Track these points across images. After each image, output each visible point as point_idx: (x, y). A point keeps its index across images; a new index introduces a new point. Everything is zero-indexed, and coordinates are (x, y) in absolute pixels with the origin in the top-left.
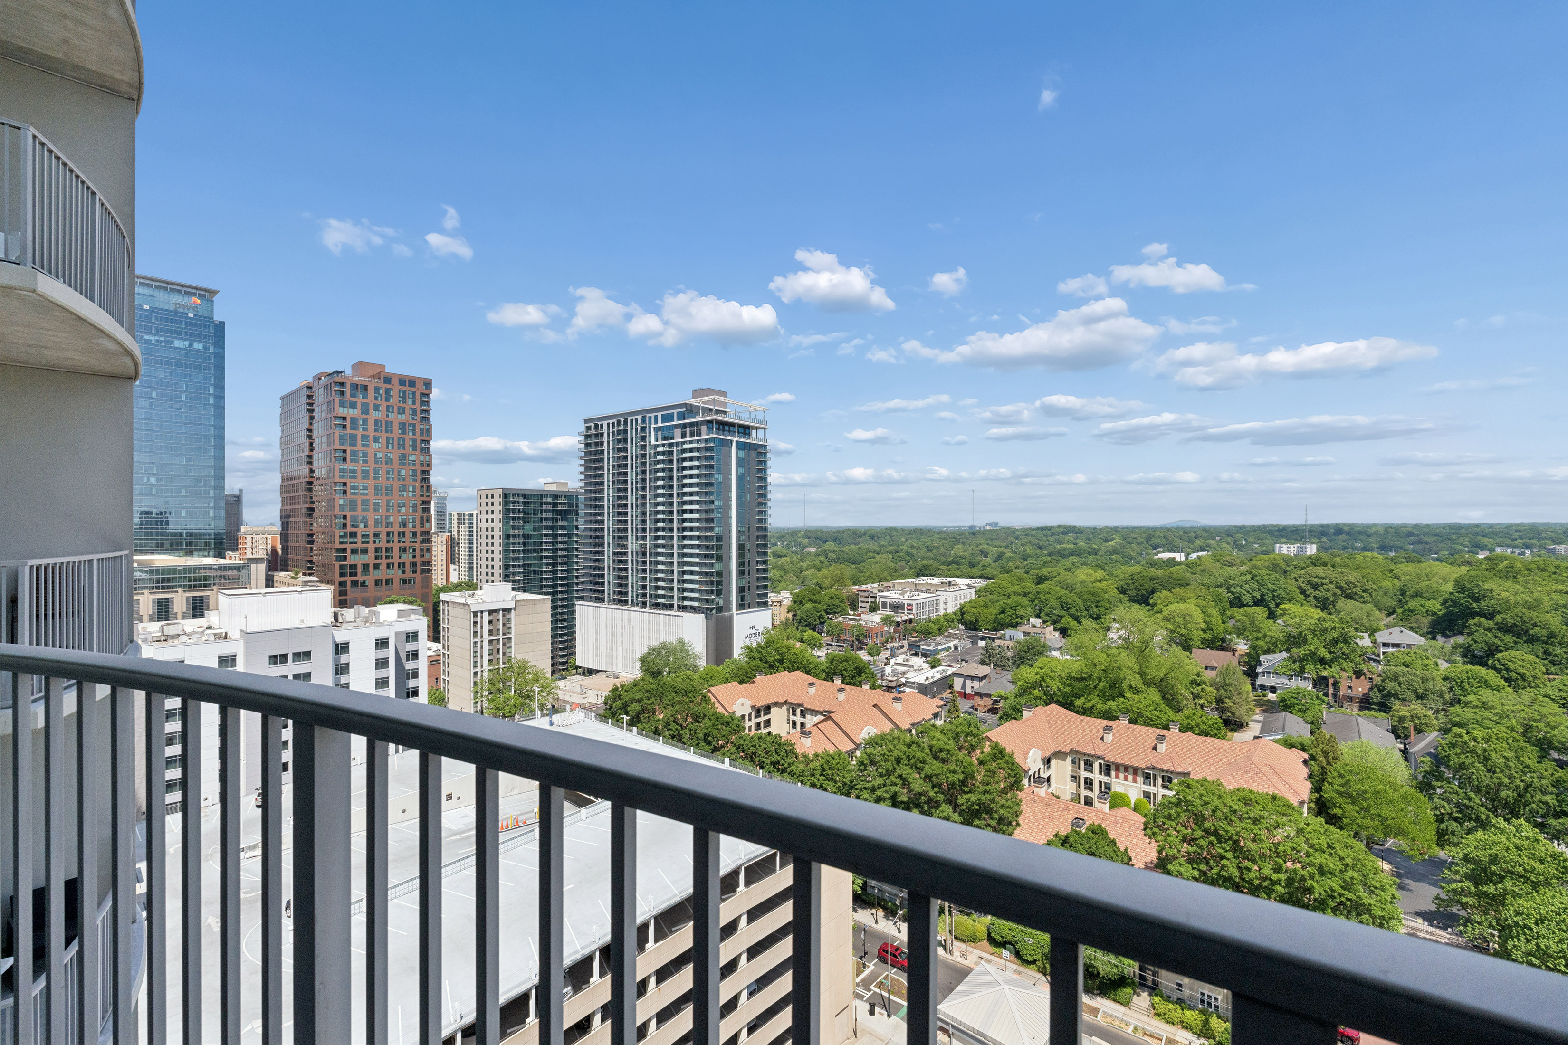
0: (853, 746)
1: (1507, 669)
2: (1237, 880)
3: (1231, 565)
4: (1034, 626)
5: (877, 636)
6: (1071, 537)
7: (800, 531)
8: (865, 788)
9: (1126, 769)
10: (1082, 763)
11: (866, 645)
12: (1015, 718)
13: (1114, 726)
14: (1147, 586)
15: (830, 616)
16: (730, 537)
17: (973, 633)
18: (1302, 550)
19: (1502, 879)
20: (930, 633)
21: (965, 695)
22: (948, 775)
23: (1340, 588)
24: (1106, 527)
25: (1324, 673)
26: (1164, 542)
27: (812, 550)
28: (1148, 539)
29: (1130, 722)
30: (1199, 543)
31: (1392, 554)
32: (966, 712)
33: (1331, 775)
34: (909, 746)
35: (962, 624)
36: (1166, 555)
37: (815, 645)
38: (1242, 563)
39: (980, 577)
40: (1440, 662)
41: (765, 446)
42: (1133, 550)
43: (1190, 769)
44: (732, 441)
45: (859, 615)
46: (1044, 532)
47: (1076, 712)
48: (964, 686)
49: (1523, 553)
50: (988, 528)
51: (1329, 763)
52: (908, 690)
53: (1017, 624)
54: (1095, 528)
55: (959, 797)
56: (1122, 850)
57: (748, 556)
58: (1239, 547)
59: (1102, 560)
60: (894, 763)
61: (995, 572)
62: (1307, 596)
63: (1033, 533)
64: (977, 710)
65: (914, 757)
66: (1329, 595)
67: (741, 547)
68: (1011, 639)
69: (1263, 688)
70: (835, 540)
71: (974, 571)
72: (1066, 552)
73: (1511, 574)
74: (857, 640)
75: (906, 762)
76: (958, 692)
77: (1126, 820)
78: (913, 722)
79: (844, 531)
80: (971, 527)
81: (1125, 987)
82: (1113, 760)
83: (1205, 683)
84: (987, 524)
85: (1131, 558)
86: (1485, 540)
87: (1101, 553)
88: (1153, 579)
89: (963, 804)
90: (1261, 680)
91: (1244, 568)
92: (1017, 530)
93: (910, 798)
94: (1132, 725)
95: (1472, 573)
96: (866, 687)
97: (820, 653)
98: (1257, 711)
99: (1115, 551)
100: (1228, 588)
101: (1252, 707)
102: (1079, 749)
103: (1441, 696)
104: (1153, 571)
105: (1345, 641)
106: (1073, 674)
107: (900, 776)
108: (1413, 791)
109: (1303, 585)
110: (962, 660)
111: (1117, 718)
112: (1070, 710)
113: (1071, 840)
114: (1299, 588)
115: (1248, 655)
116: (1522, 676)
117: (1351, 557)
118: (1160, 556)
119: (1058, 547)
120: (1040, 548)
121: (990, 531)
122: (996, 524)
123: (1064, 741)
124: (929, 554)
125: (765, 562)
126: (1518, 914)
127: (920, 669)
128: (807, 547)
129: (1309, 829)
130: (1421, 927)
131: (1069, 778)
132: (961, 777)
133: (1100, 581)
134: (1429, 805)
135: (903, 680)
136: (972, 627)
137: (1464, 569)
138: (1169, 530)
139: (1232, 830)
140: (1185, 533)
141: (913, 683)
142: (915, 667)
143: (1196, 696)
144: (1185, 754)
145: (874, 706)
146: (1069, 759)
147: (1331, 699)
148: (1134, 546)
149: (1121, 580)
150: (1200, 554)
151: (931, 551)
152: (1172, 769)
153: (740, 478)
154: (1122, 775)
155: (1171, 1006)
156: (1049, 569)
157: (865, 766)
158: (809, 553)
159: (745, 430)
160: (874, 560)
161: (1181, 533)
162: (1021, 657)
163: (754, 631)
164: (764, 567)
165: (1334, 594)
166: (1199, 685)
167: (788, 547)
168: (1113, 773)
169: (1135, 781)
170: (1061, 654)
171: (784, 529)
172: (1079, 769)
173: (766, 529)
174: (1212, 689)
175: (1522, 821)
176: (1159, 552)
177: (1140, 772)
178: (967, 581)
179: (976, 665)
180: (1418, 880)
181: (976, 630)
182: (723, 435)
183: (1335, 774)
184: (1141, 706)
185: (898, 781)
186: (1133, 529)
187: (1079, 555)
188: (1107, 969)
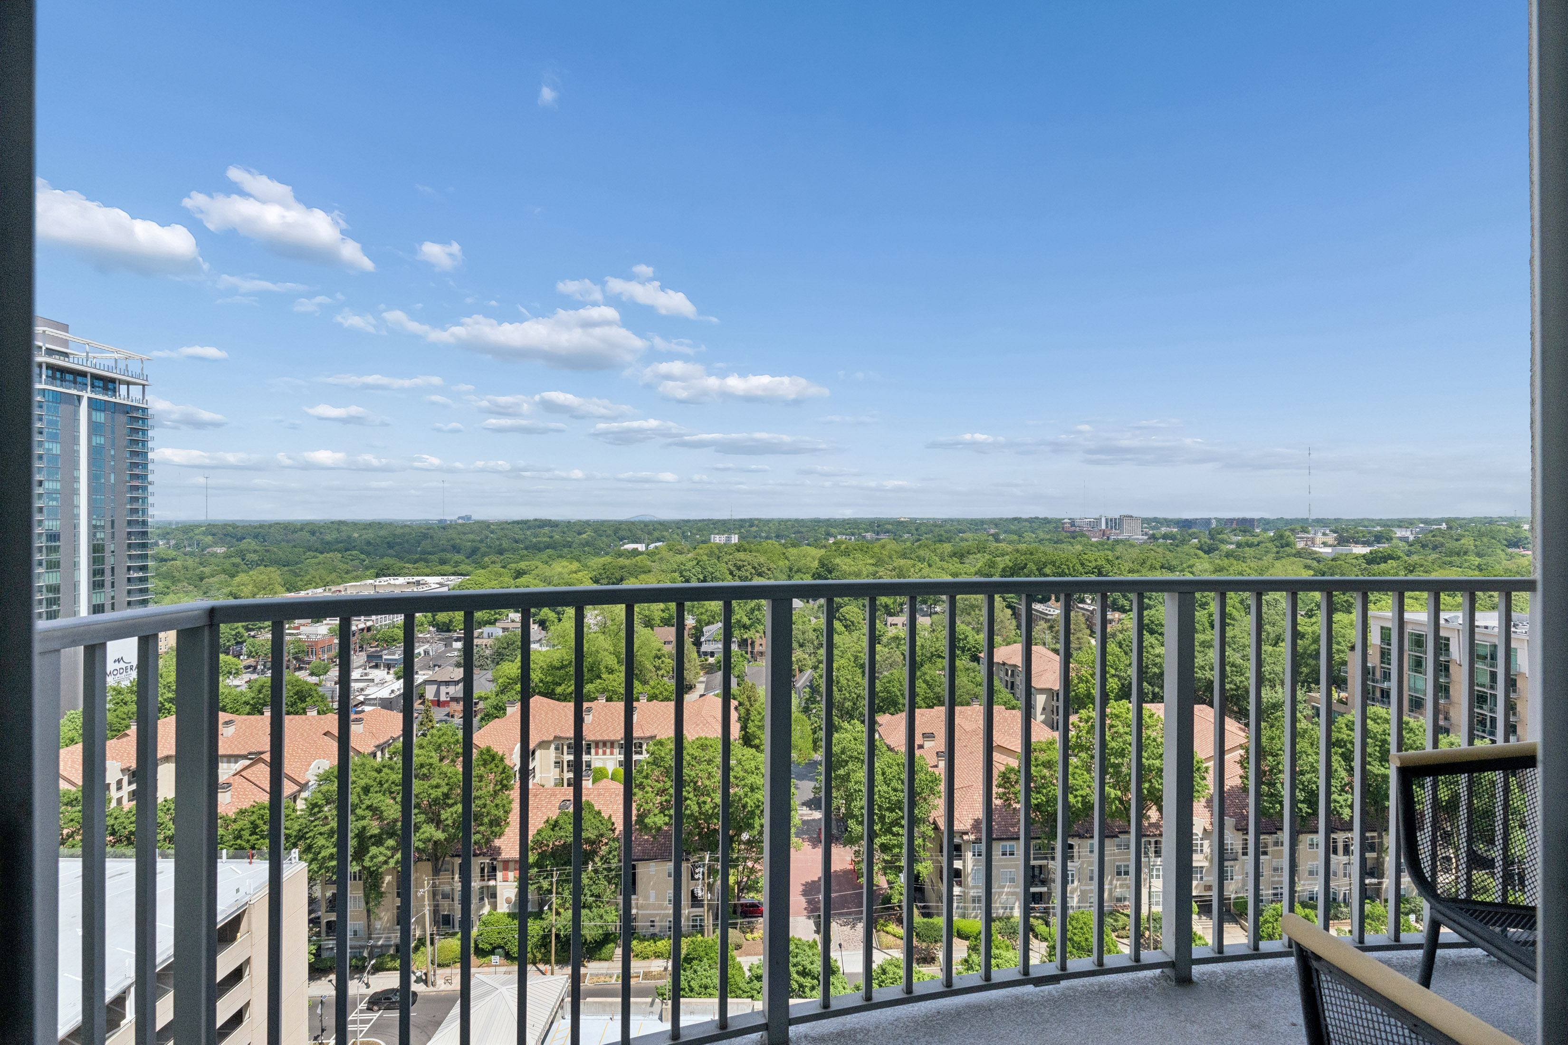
0: (296, 788)
1: (846, 619)
2: (697, 814)
3: (681, 553)
4: (513, 621)
5: (323, 652)
6: (546, 530)
7: (199, 526)
8: (321, 834)
9: (605, 744)
10: (565, 748)
11: (309, 663)
12: (497, 717)
13: (594, 707)
14: (617, 575)
15: (252, 633)
16: (76, 536)
17: (447, 635)
18: (729, 539)
19: (847, 762)
20: (394, 640)
21: (438, 703)
22: (431, 791)
23: (754, 568)
24: (580, 521)
25: (745, 637)
26: (629, 534)
27: (220, 550)
28: (615, 532)
29: (607, 701)
30: (656, 534)
31: (783, 541)
32: (441, 721)
33: (753, 713)
34: (379, 771)
35: (433, 626)
36: (630, 546)
37: (230, 673)
38: (689, 551)
39: (453, 574)
40: (812, 618)
41: (144, 410)
42: (603, 542)
43: (656, 732)
44: (79, 398)
45: (298, 628)
46: (520, 526)
47: (558, 700)
48: (438, 693)
49: (850, 539)
50: (460, 521)
51: (751, 705)
52: (367, 708)
53: (496, 620)
54: (569, 522)
55: (442, 812)
56: (606, 818)
57: (109, 561)
58: (685, 537)
59: (576, 553)
60: (361, 793)
61: (469, 568)
62: (734, 576)
63: (509, 526)
64: (453, 716)
65: (387, 781)
66: (748, 574)
67: (96, 549)
68: (489, 637)
69: (705, 654)
70: (256, 537)
71: (447, 568)
72: (542, 545)
73: (846, 553)
74: (295, 658)
75: (378, 789)
76: (432, 701)
77: (606, 789)
78: (378, 743)
79: (270, 526)
80: (440, 521)
81: (608, 944)
82: (593, 738)
83: (664, 656)
84: (459, 518)
85: (602, 549)
86: (832, 530)
87: (574, 545)
88: (622, 568)
89: (447, 819)
90: (704, 648)
91: (690, 555)
92: (492, 524)
93: (381, 828)
94: (609, 703)
95: (828, 553)
96: (312, 713)
97: (236, 682)
98: (702, 673)
99: (587, 544)
100: (681, 573)
101: (698, 671)
102: (562, 735)
103: (812, 643)
104: (622, 561)
105: (759, 610)
106: (554, 663)
107: (369, 807)
108: (800, 714)
109: (731, 567)
110: (435, 666)
111: (596, 699)
112: (552, 699)
113: (561, 822)
114: (729, 569)
115: (695, 628)
116: (852, 622)
117: (760, 544)
118: (626, 547)
119: (534, 540)
120: (517, 542)
121: (462, 525)
122: (469, 518)
123: (548, 730)
124: (391, 551)
125: (144, 568)
126: (856, 783)
127: (383, 683)
128: (210, 546)
129: (744, 758)
130: (805, 812)
131: (553, 765)
132: (445, 789)
133: (575, 572)
134: (809, 723)
135: (361, 698)
136: (445, 629)
137: (823, 551)
138: (633, 523)
139: (693, 773)
140: (645, 526)
141: (375, 699)
142: (376, 682)
143: (658, 668)
144: (652, 719)
145: (325, 734)
146: (553, 746)
147: (749, 656)
148: (604, 538)
149: (594, 570)
150: (658, 544)
151: (393, 547)
152: (642, 735)
153: (94, 452)
154: (600, 751)
155: (646, 943)
156: (527, 563)
157: (320, 807)
158: (214, 555)
159: (107, 383)
160: (316, 560)
161: (642, 526)
162: (500, 654)
163: (122, 665)
164: (141, 574)
165: (751, 573)
166: (659, 658)
167: (177, 547)
168: (593, 751)
169: (612, 753)
170: (541, 646)
171: (170, 524)
172: (563, 754)
173: (144, 523)
174: (670, 660)
175: (856, 721)
176: (624, 544)
177: (616, 745)
178: (439, 579)
179: (451, 669)
180: (803, 779)
181: (449, 631)
182: (61, 386)
183: (756, 713)
184: (615, 684)
185: (368, 813)
186: (603, 523)
187: (554, 548)
188: (593, 933)
